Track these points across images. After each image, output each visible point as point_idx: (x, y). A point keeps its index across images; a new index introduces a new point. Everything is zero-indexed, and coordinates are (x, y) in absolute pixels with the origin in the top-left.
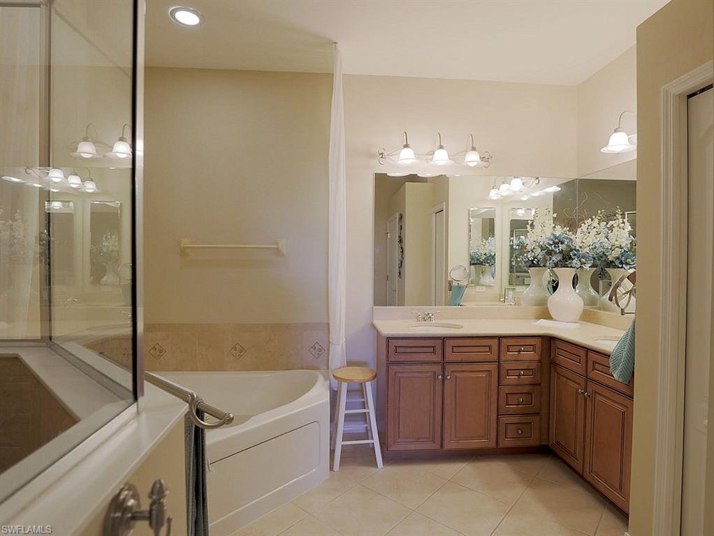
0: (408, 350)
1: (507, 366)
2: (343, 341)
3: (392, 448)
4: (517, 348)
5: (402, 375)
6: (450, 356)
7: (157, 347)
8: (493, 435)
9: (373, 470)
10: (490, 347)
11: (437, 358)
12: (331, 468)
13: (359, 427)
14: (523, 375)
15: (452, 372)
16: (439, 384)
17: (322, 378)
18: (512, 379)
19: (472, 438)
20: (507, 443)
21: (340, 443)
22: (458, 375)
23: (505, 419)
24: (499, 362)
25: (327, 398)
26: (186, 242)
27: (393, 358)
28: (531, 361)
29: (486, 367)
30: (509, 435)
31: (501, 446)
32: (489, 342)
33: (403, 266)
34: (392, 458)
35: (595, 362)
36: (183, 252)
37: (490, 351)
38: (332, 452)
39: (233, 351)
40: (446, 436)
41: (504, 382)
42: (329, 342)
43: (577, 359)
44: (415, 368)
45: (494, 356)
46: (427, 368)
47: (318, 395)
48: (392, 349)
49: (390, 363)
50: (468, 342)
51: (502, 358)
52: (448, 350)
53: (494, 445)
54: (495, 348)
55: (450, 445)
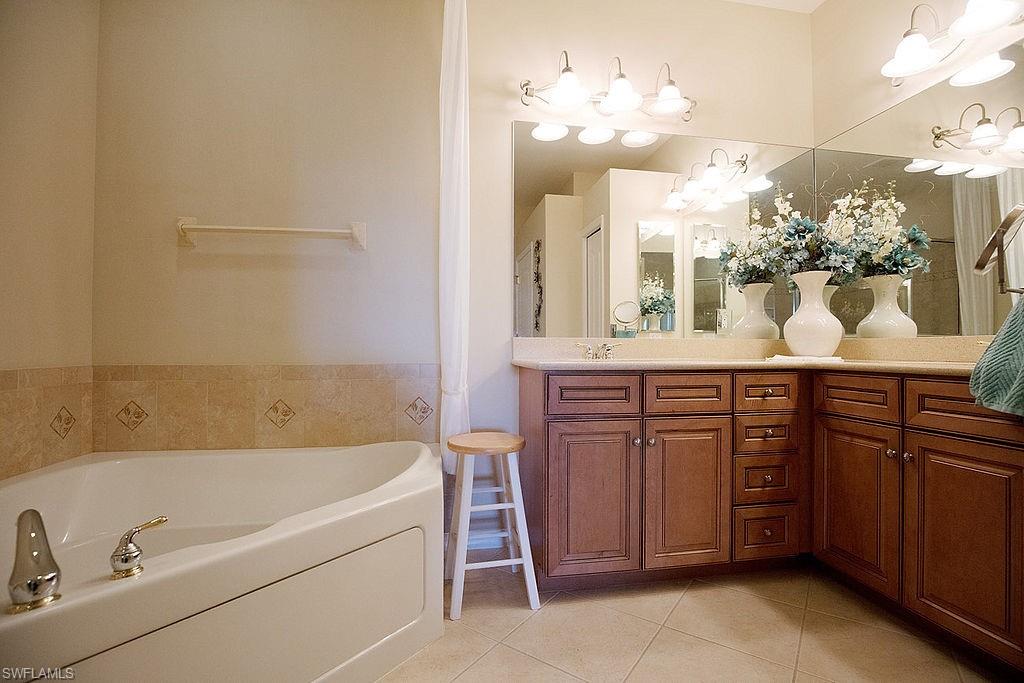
0: (583, 394)
1: (745, 420)
2: (464, 388)
3: (557, 572)
4: (760, 391)
5: (574, 439)
6: (655, 404)
7: (132, 408)
8: (726, 539)
9: (522, 613)
10: (718, 388)
11: (632, 407)
12: (447, 615)
13: (491, 539)
14: (772, 436)
15: (658, 432)
16: (635, 453)
17: (429, 451)
18: (753, 443)
19: (691, 547)
20: (747, 552)
21: (462, 567)
22: (668, 437)
23: (745, 512)
24: (732, 414)
25: (438, 482)
26: (188, 222)
27: (557, 407)
28: (781, 412)
29: (712, 422)
30: (750, 540)
31: (738, 558)
32: (716, 380)
33: (541, 315)
34: (556, 589)
35: (922, 397)
36: (183, 238)
37: (719, 395)
38: (448, 583)
39: (272, 414)
40: (649, 546)
41: (743, 448)
42: (440, 392)
43: (879, 397)
44: (596, 426)
45: (725, 405)
46: (616, 425)
47: (423, 476)
48: (554, 392)
49: (550, 419)
50: (683, 380)
51: (739, 407)
52: (650, 393)
53: (726, 559)
54: (726, 390)
55: (656, 561)
